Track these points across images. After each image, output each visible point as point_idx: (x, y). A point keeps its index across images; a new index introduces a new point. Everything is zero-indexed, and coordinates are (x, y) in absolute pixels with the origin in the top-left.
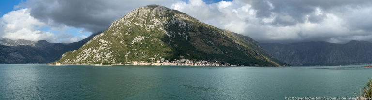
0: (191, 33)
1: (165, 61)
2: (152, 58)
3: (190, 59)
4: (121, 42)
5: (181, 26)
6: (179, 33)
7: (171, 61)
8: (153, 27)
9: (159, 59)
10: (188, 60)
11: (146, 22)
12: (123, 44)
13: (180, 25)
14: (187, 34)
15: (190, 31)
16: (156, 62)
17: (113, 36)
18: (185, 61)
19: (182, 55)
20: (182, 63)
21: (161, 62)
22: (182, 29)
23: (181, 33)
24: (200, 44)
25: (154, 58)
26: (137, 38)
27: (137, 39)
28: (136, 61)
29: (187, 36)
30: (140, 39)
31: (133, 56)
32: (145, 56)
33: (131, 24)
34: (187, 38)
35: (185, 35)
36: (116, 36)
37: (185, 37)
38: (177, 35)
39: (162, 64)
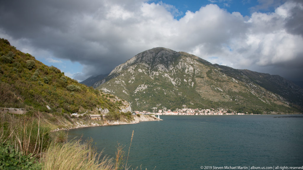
0: (198, 80)
1: (167, 111)
2: (154, 108)
3: (192, 108)
4: (124, 91)
5: (188, 71)
6: (185, 80)
7: (172, 111)
8: (157, 74)
9: (161, 109)
10: (190, 109)
11: (150, 68)
12: (126, 93)
13: (186, 70)
14: (193, 80)
15: (197, 77)
16: (157, 112)
17: (116, 84)
18: (187, 111)
19: (185, 104)
20: (184, 112)
21: (163, 112)
22: (188, 75)
23: (188, 80)
24: (206, 91)
25: (156, 108)
26: (141, 86)
27: (140, 88)
28: (138, 110)
29: (193, 83)
30: (143, 87)
31: (136, 105)
32: (147, 106)
33: (134, 70)
34: (192, 85)
35: (191, 82)
36: (119, 84)
37: (191, 84)
38: (183, 82)
39: (164, 114)
